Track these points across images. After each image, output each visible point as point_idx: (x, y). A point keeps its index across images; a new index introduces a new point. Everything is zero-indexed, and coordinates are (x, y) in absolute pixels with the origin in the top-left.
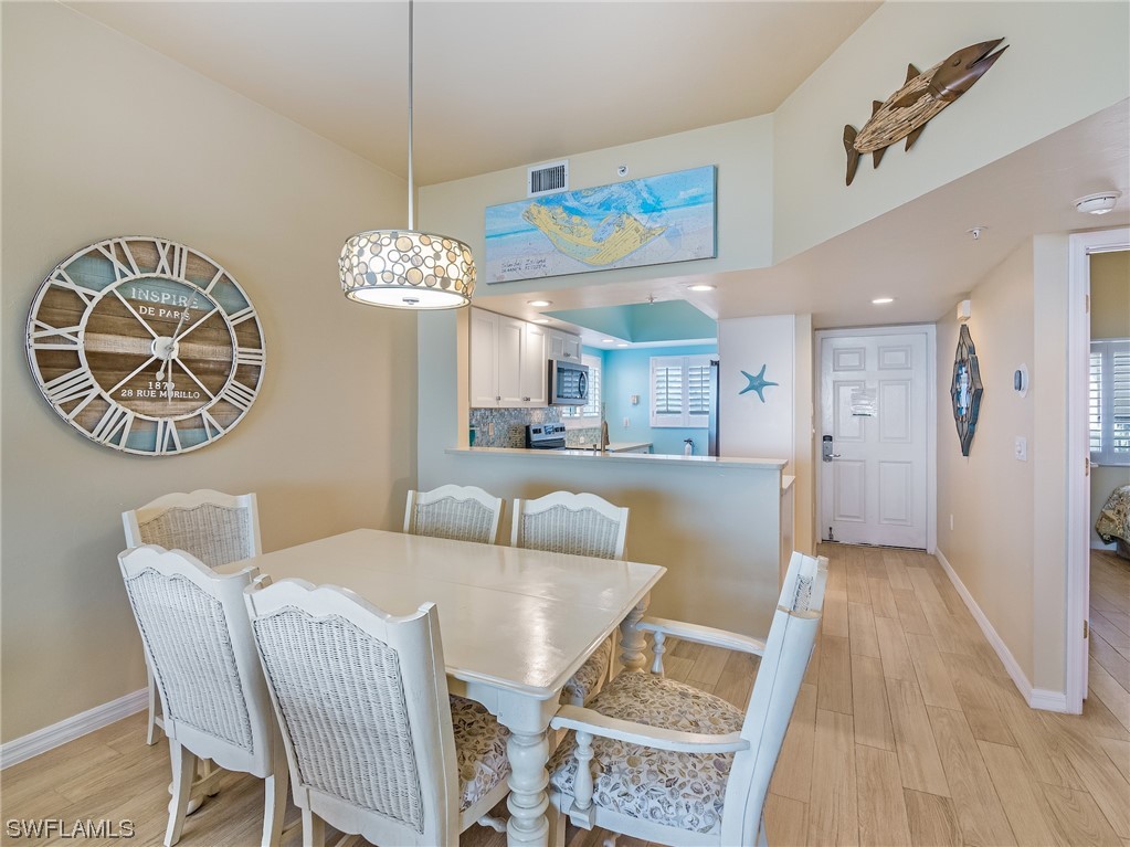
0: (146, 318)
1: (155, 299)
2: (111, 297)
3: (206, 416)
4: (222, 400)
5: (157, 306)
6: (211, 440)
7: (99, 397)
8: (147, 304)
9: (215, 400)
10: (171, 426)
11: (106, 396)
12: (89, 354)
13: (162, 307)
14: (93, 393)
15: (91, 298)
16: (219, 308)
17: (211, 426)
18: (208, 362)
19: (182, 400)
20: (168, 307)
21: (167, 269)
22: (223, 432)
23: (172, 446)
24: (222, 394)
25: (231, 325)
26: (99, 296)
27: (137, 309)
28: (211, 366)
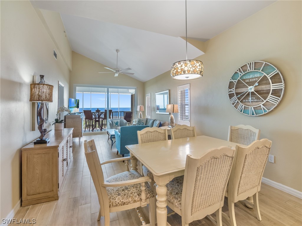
0: (246, 83)
1: (249, 77)
2: (239, 80)
3: (262, 106)
4: (267, 101)
5: (249, 79)
6: (264, 113)
7: (238, 102)
8: (247, 79)
9: (265, 101)
10: (253, 109)
11: (239, 101)
12: (236, 93)
13: (251, 79)
14: (237, 101)
15: (235, 82)
16: (265, 74)
17: (264, 109)
18: (264, 90)
19: (257, 102)
20: (253, 78)
21: (250, 70)
22: (268, 111)
23: (253, 114)
24: (267, 100)
25: (269, 78)
26: (236, 81)
27: (245, 82)
28: (265, 91)
